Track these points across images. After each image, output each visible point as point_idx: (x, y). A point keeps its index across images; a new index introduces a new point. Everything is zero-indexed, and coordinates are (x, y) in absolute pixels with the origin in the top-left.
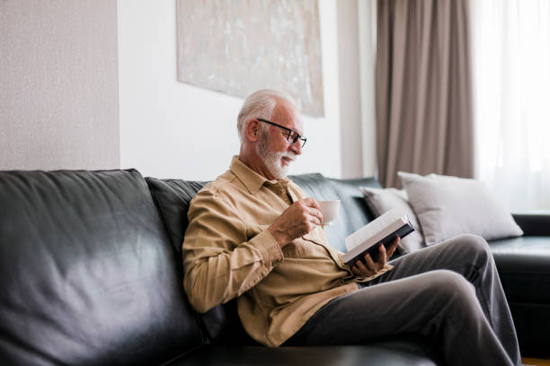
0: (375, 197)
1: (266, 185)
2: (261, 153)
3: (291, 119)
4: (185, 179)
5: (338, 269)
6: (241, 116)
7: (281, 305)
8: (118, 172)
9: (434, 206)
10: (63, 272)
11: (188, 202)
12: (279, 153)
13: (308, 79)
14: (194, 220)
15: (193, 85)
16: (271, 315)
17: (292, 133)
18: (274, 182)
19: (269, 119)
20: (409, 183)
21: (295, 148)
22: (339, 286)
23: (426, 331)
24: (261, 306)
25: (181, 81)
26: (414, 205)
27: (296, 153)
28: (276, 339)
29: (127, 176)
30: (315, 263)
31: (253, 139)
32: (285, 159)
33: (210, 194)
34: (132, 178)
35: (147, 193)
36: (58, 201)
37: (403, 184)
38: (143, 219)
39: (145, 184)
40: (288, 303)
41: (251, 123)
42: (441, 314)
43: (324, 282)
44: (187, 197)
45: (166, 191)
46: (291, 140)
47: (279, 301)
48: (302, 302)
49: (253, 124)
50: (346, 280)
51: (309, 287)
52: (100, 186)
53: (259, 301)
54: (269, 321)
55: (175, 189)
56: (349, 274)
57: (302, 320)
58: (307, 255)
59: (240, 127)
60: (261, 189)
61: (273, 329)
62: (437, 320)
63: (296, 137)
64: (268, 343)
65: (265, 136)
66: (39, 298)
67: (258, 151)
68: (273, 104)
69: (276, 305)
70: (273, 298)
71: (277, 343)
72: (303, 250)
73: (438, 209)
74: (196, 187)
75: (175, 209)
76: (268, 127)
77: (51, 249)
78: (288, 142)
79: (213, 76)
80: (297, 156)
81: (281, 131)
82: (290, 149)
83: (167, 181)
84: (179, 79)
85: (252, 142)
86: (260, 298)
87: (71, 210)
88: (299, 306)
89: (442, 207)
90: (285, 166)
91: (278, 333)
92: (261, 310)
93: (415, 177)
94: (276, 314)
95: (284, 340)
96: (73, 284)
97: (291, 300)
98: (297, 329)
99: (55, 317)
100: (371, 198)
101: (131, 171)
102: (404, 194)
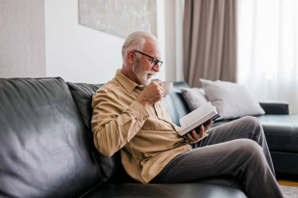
0: (188, 93)
1: (137, 88)
2: (135, 70)
3: (154, 51)
4: (88, 83)
5: (179, 136)
6: (124, 47)
7: (147, 158)
8: (50, 79)
9: (220, 98)
10: (23, 143)
11: (91, 97)
12: (146, 71)
13: (149, 25)
14: (96, 106)
15: (88, 26)
16: (142, 163)
17: (155, 59)
18: (142, 86)
19: (141, 51)
20: (206, 85)
21: (155, 68)
22: (179, 146)
23: (235, 174)
24: (135, 158)
25: (81, 24)
26: (208, 97)
27: (156, 71)
28: (146, 178)
29: (56, 82)
30: (167, 134)
31: (130, 62)
32: (149, 75)
33: (105, 92)
34: (60, 83)
35: (68, 92)
36: (17, 98)
37: (202, 85)
38: (68, 109)
39: (67, 87)
40: (152, 156)
41: (130, 53)
42: (245, 164)
43: (172, 144)
44: (90, 94)
45: (79, 91)
46: (153, 64)
47: (146, 155)
48: (160, 156)
49: (131, 54)
50: (183, 143)
51: (163, 148)
52: (41, 88)
53: (134, 155)
54: (141, 167)
55: (84, 89)
56: (185, 140)
57: (160, 167)
58: (162, 129)
59: (123, 53)
60: (134, 90)
61: (143, 172)
62: (242, 168)
63: (157, 62)
64: (142, 181)
65: (138, 61)
66: (9, 162)
67: (133, 69)
68: (144, 42)
69: (144, 157)
70: (143, 154)
71: (147, 181)
72: (160, 126)
73: (221, 100)
74: (95, 88)
75: (84, 101)
76: (140, 56)
77: (15, 129)
78: (152, 65)
79: (99, 22)
80: (157, 73)
81: (148, 58)
82: (153, 69)
83: (78, 84)
84: (80, 23)
85: (130, 64)
86: (135, 154)
87: (25, 104)
88: (158, 158)
89: (224, 99)
90: (149, 79)
91: (147, 175)
92: (135, 161)
93: (209, 82)
94: (145, 163)
95: (151, 178)
96: (29, 152)
97: (153, 155)
98: (159, 172)
99: (19, 173)
100: (185, 94)
101: (58, 78)
102: (202, 91)
